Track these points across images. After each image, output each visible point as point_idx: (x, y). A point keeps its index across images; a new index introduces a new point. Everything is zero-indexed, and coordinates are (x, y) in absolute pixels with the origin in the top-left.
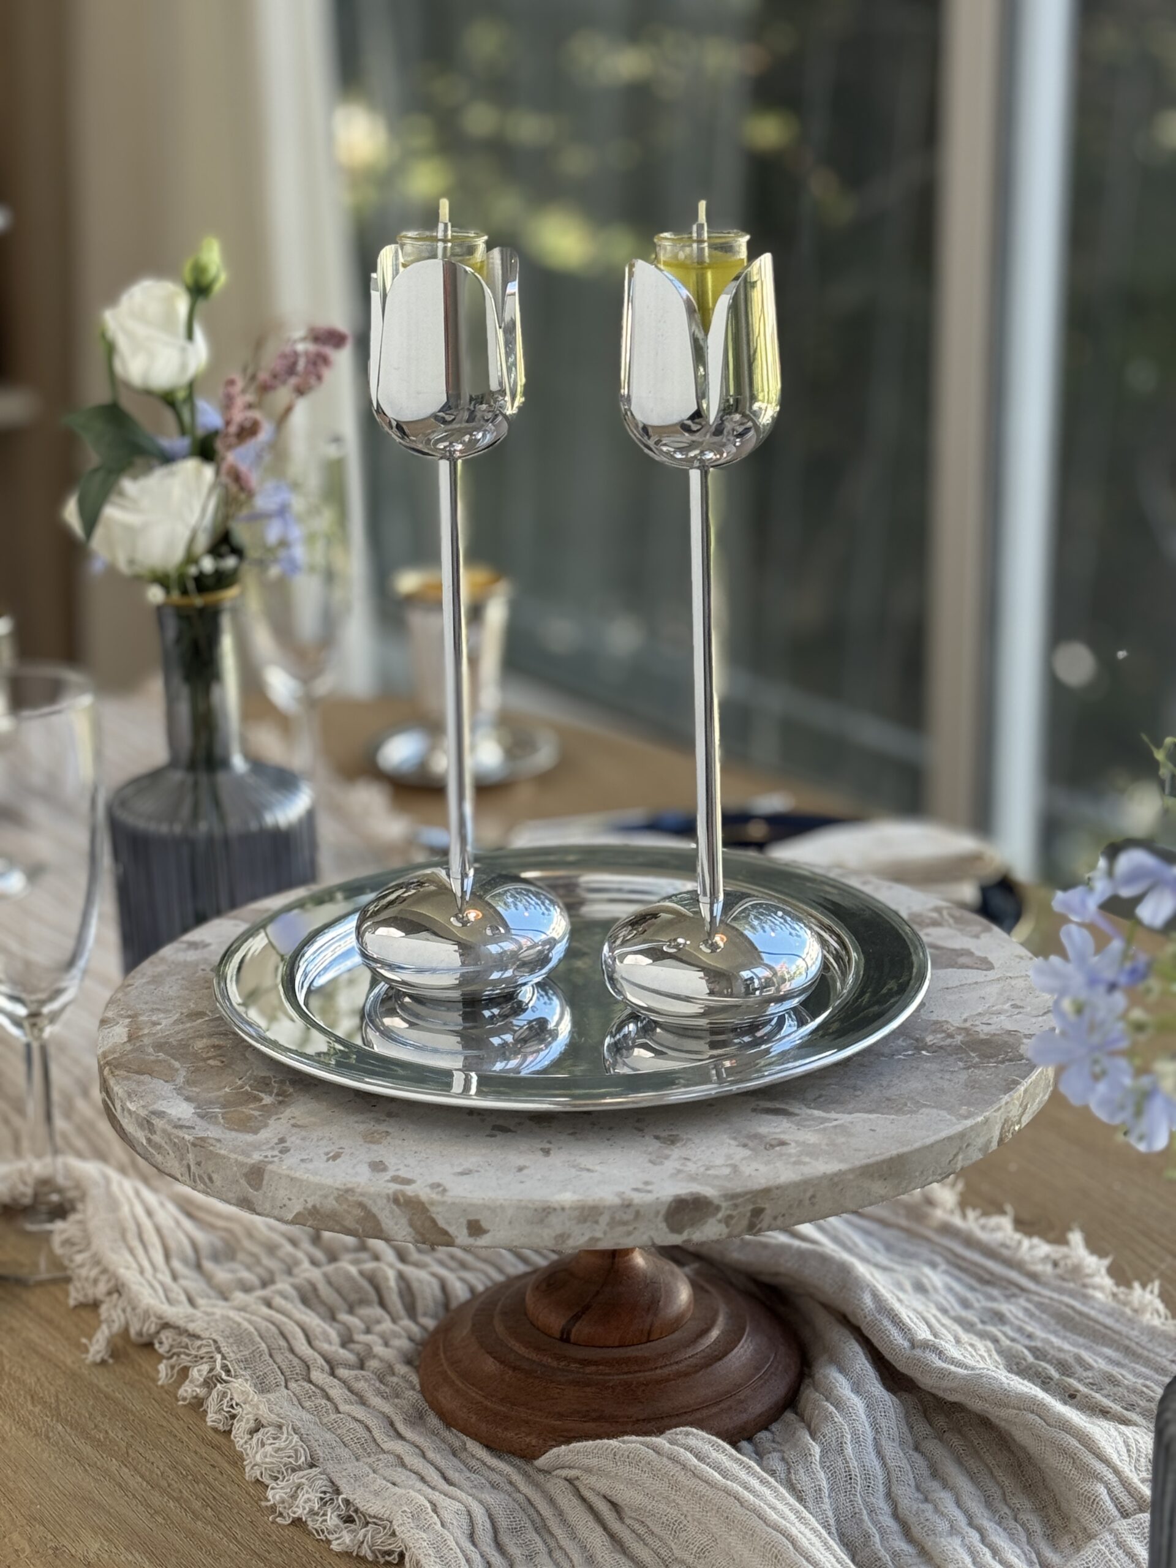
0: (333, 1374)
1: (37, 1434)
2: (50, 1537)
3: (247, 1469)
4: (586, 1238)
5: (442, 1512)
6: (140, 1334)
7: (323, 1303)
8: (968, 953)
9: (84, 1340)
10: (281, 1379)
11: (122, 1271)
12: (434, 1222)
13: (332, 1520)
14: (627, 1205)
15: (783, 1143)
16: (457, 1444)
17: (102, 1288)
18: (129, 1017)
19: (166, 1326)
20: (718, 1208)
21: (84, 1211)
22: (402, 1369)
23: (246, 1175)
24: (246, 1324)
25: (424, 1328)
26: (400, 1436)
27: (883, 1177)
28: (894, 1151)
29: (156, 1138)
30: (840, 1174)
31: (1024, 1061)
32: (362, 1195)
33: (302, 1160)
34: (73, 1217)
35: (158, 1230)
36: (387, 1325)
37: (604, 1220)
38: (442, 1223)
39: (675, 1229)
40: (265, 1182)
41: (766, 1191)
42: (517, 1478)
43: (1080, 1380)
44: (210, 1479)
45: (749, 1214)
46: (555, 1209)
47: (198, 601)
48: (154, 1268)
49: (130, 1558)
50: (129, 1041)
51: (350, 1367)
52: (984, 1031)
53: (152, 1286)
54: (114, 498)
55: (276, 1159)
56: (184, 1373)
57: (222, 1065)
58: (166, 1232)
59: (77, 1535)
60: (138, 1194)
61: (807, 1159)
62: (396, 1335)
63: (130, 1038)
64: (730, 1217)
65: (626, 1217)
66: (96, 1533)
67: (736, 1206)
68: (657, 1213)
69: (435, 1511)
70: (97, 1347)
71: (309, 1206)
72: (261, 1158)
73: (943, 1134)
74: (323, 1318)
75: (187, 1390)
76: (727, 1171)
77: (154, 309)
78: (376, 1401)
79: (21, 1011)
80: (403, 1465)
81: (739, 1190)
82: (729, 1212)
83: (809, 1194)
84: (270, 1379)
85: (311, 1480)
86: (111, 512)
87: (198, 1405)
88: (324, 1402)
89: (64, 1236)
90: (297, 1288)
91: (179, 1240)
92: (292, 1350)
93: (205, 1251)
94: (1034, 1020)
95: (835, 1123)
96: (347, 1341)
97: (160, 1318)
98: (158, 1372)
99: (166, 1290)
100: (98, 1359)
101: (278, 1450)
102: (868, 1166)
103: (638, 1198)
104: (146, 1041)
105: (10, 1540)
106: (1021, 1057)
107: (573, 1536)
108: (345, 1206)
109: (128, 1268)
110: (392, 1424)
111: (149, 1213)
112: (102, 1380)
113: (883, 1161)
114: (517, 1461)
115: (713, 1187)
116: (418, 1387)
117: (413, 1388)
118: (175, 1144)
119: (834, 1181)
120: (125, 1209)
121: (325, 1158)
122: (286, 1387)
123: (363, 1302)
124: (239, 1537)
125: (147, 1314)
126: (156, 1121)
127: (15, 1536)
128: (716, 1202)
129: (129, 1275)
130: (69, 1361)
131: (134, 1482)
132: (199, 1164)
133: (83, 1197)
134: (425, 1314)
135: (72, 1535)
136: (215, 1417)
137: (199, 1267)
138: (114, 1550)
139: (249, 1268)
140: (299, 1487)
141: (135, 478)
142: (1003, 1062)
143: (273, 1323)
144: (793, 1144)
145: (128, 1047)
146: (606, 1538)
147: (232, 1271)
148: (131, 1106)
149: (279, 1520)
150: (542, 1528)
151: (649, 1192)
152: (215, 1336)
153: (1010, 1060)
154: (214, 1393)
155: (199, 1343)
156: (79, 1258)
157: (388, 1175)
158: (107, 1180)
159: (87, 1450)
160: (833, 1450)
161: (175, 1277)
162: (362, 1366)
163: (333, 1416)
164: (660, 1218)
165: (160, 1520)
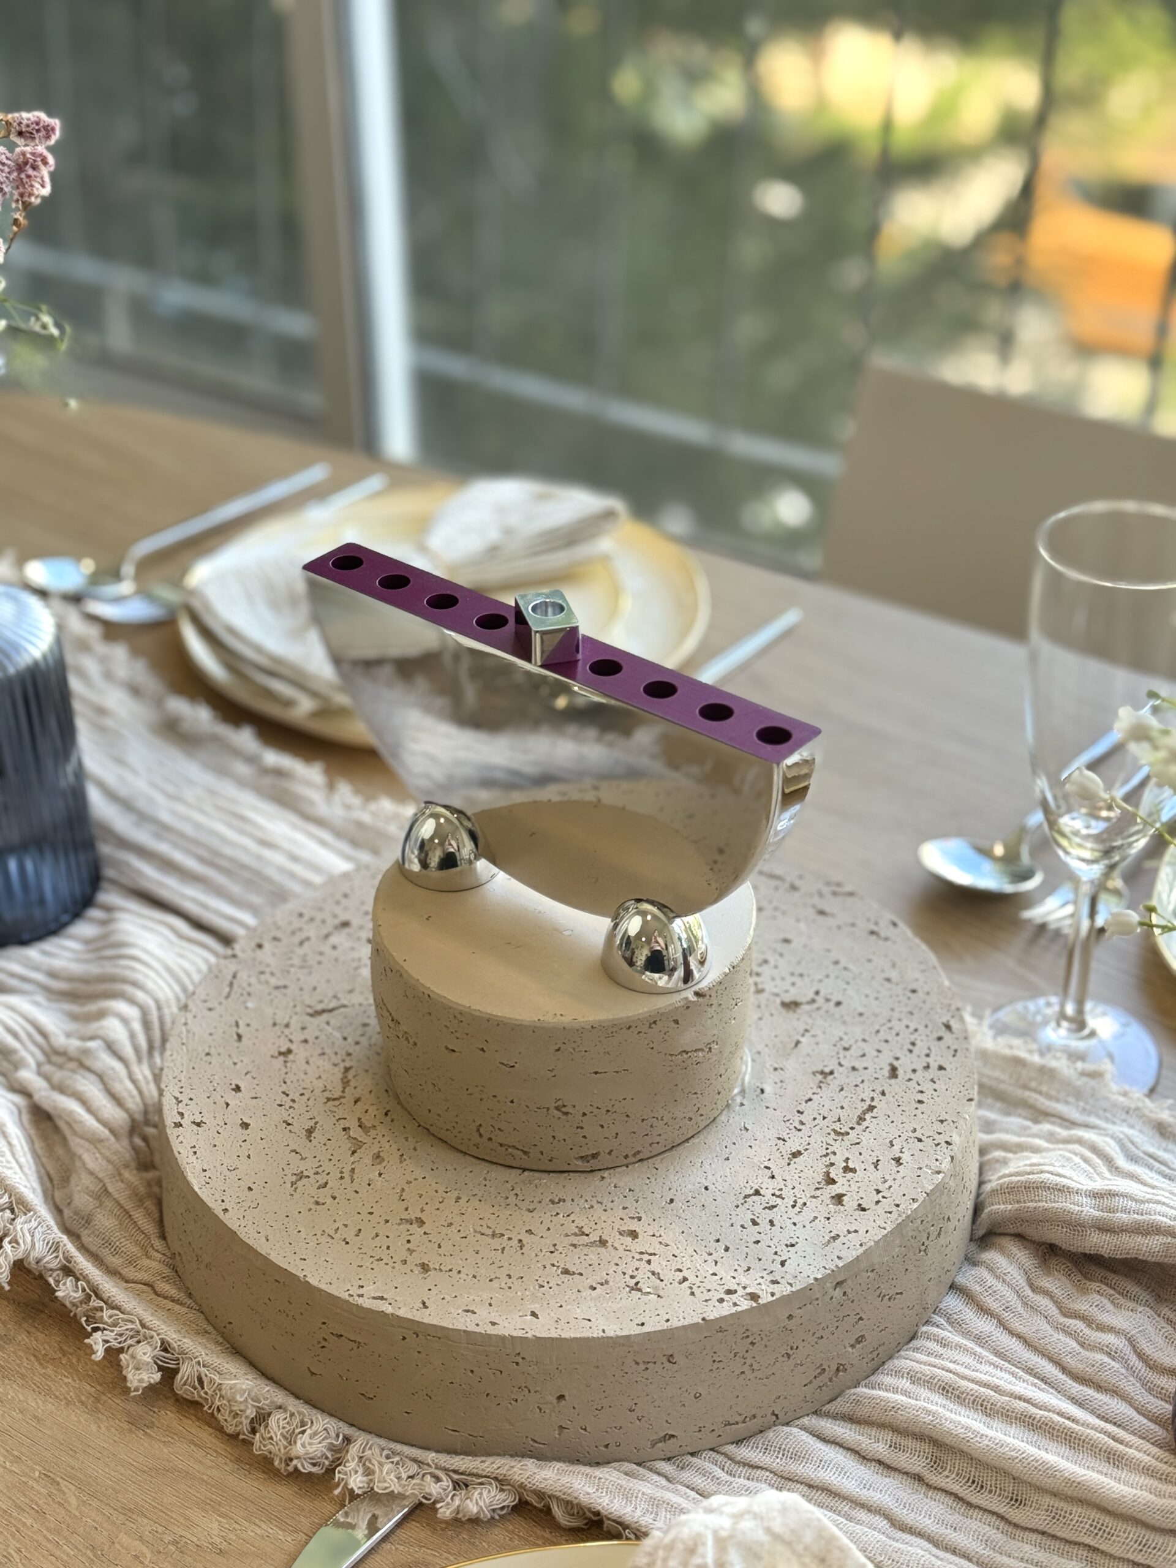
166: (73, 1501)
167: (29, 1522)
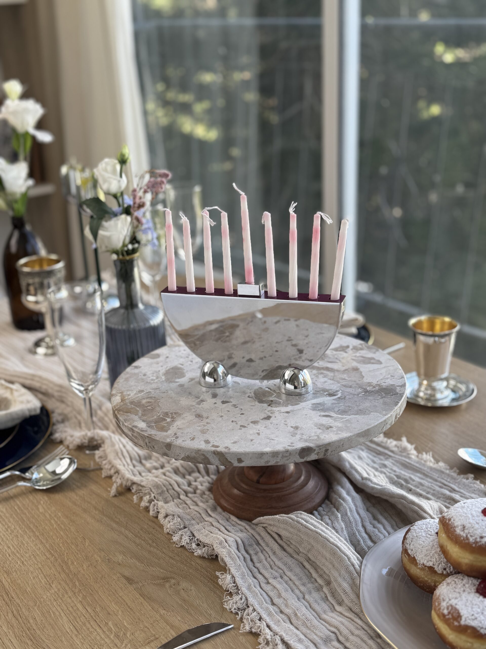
0: (187, 496)
1: (98, 521)
2: (106, 555)
3: (165, 529)
4: (275, 462)
5: (228, 542)
6: (126, 486)
7: (181, 473)
8: (373, 359)
9: (109, 489)
10: (171, 498)
11: (118, 466)
12: (227, 459)
13: (194, 546)
14: (287, 451)
15: (331, 427)
16: (228, 517)
17: (112, 471)
18: (120, 393)
19: (134, 483)
20: (315, 450)
21: (104, 447)
22: (207, 493)
23: (165, 446)
24: (159, 482)
25: (212, 479)
26: (210, 516)
27: (363, 436)
28: (366, 428)
29: (135, 434)
30: (351, 436)
31: (399, 395)
32: (203, 452)
33: (183, 441)
34: (101, 449)
35: (128, 452)
36: (201, 479)
37: (280, 456)
38: (229, 459)
39: (302, 457)
40: (172, 448)
41: (329, 444)
42: (247, 527)
43: (412, 485)
44: (153, 533)
45: (324, 451)
46: (265, 454)
47: (128, 258)
48: (128, 465)
49: (132, 561)
50: (122, 401)
51: (192, 493)
52: (384, 385)
53: (128, 471)
54: (101, 228)
55: (175, 441)
56: (141, 499)
57: (151, 408)
58: (130, 452)
59: (114, 554)
60: (120, 440)
61: (340, 432)
62: (204, 482)
63: (122, 400)
64: (319, 452)
65: (287, 455)
66: (120, 554)
67: (320, 449)
68: (296, 453)
69: (226, 542)
70: (113, 491)
71: (186, 455)
72: (170, 441)
73: (380, 421)
74: (181, 478)
75: (143, 504)
76: (316, 438)
77: (109, 168)
78: (201, 504)
79: (82, 389)
80: (213, 526)
81: (321, 444)
82: (318, 451)
83: (341, 444)
84: (168, 499)
85: (186, 533)
86: (101, 232)
87: (147, 509)
88: (185, 505)
89: (99, 455)
90: (173, 469)
91: (134, 454)
92: (173, 489)
93: (142, 457)
94: (398, 380)
95: (346, 419)
96: (189, 484)
97: (132, 481)
98: (133, 499)
99: (132, 471)
100: (114, 494)
101: (174, 524)
102: (359, 433)
103: (289, 448)
104: (127, 401)
105: (94, 557)
106: (397, 394)
107: (268, 545)
108: (198, 455)
109: (120, 465)
110: (207, 511)
111: (124, 446)
112: (116, 501)
113: (363, 432)
114: (247, 522)
115: (313, 443)
116: (213, 498)
117: (211, 499)
118: (141, 436)
119: (349, 439)
120: (117, 446)
121: (190, 439)
122: (173, 501)
123: (193, 472)
124: (165, 552)
125: (128, 480)
126: (134, 429)
127: (95, 556)
128: (314, 448)
129: (121, 468)
130: (105, 495)
131: (130, 535)
132: (149, 442)
133: (103, 442)
134: (212, 474)
135: (113, 555)
136: (153, 512)
137: (141, 462)
138: (127, 559)
139: (156, 462)
140: (182, 535)
141: (106, 221)
142: (392, 395)
143: (167, 481)
144: (334, 427)
145: (122, 404)
146: (279, 547)
147: (151, 463)
148: (126, 424)
149: (176, 546)
150: (258, 544)
151: (293, 446)
152: (150, 486)
153: (395, 395)
154: (152, 505)
155: (145, 489)
156: (104, 462)
157: (211, 445)
158: (111, 437)
159: (114, 525)
160: (345, 515)
161: (134, 466)
162: (195, 493)
163: (189, 510)
164: (297, 454)
165: (140, 548)
166: (87, 544)
167: (73, 547)
